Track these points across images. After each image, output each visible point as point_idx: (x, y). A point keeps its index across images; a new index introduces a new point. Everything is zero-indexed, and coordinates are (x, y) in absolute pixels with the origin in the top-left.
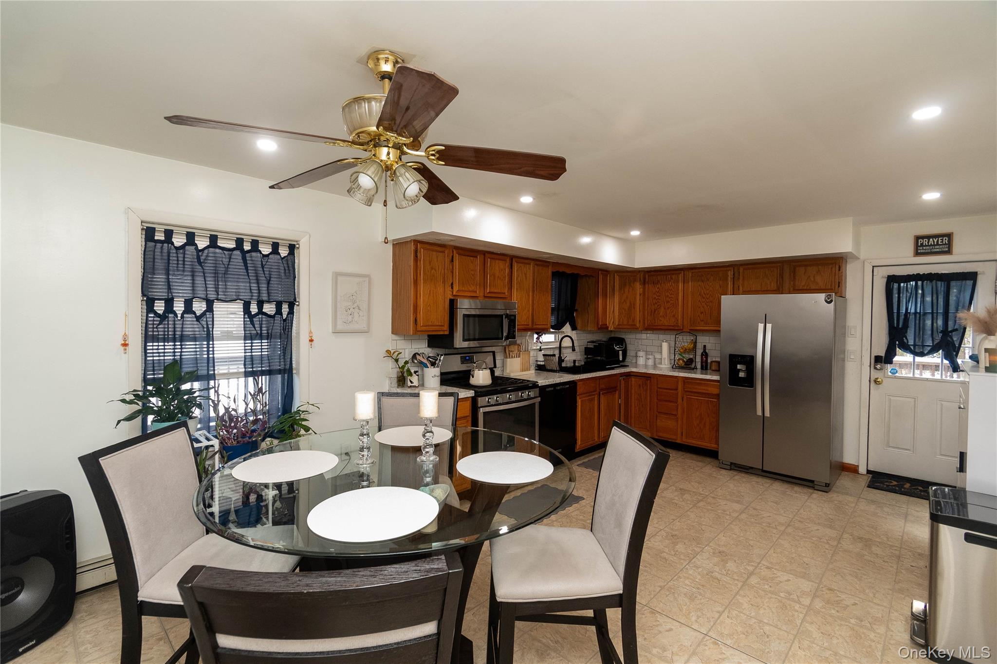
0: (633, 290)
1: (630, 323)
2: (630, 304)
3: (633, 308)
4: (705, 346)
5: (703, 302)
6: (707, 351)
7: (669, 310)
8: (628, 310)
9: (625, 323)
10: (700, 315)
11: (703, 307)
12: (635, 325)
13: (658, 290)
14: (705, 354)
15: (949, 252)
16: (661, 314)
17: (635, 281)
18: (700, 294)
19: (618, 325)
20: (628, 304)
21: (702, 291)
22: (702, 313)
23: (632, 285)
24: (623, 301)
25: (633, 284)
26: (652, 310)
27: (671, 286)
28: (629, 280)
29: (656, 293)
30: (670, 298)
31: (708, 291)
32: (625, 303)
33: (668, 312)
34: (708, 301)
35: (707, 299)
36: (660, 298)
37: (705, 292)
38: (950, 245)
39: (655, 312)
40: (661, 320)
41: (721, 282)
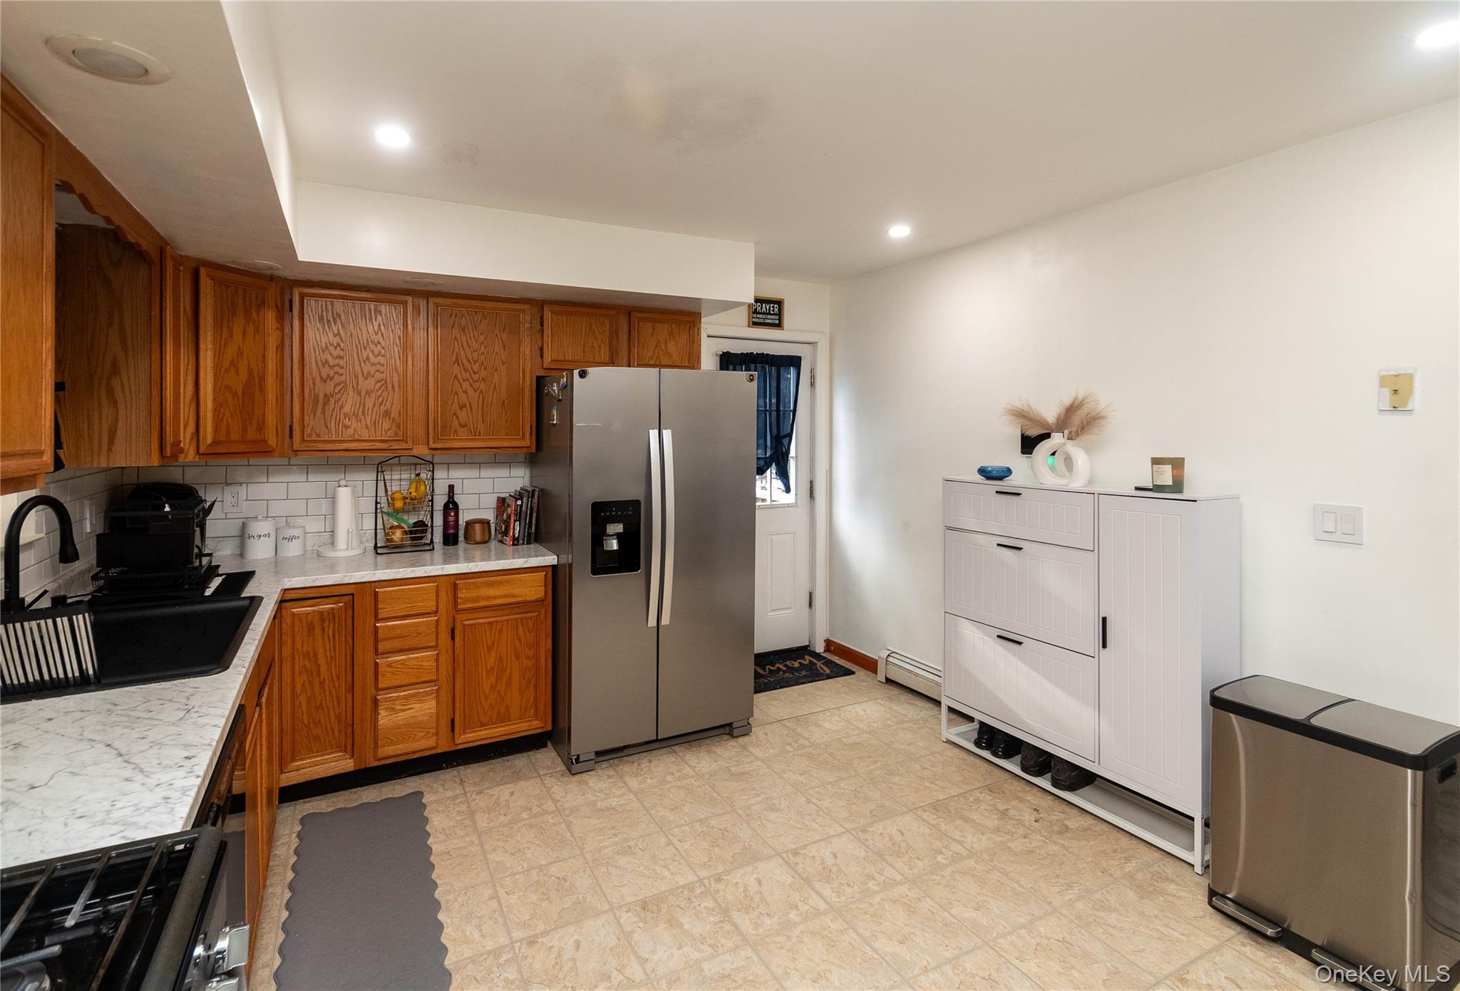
0: (257, 330)
1: (252, 434)
2: (250, 373)
3: (257, 388)
4: (451, 488)
5: (464, 380)
6: (457, 498)
7: (373, 396)
8: (244, 393)
9: (235, 436)
10: (459, 411)
11: (465, 392)
12: (265, 441)
13: (335, 340)
14: (451, 506)
15: (779, 325)
16: (347, 409)
17: (262, 304)
18: (457, 359)
19: (214, 443)
20: (244, 375)
21: (462, 352)
22: (464, 406)
23: (254, 316)
24: (226, 364)
25: (258, 312)
26: (316, 397)
27: (377, 334)
28: (244, 299)
29: (332, 348)
30: (373, 364)
31: (475, 355)
32: (232, 370)
33: (369, 403)
34: (476, 377)
35: (475, 373)
36: (342, 363)
37: (470, 358)
38: (780, 314)
39: (326, 403)
40: (347, 427)
41: (505, 336)
